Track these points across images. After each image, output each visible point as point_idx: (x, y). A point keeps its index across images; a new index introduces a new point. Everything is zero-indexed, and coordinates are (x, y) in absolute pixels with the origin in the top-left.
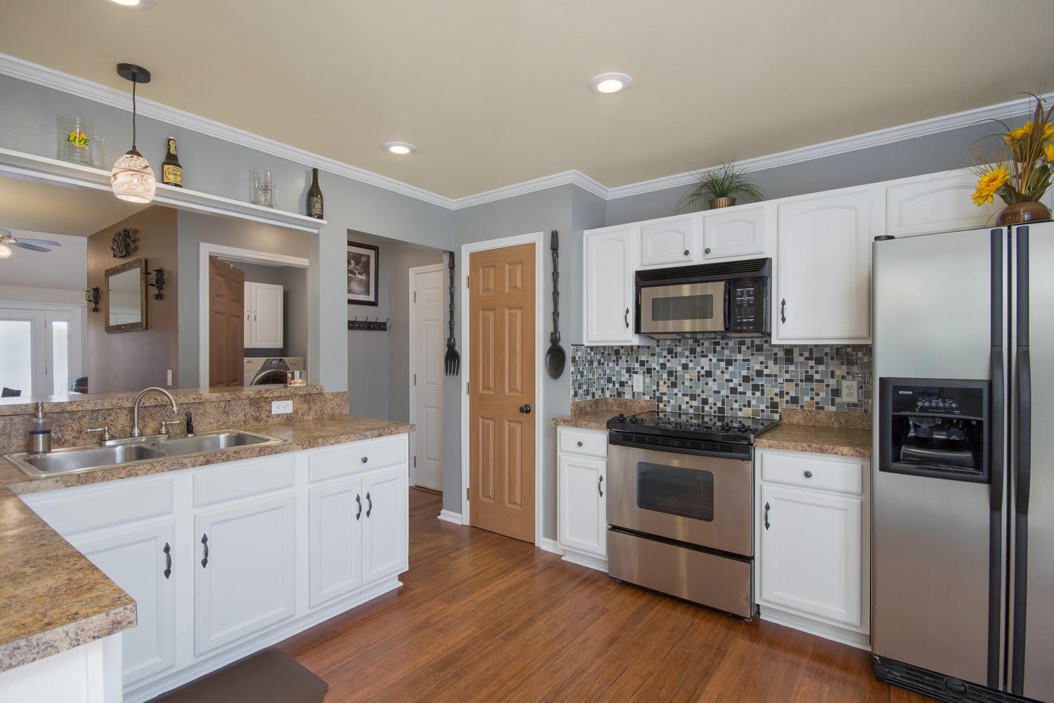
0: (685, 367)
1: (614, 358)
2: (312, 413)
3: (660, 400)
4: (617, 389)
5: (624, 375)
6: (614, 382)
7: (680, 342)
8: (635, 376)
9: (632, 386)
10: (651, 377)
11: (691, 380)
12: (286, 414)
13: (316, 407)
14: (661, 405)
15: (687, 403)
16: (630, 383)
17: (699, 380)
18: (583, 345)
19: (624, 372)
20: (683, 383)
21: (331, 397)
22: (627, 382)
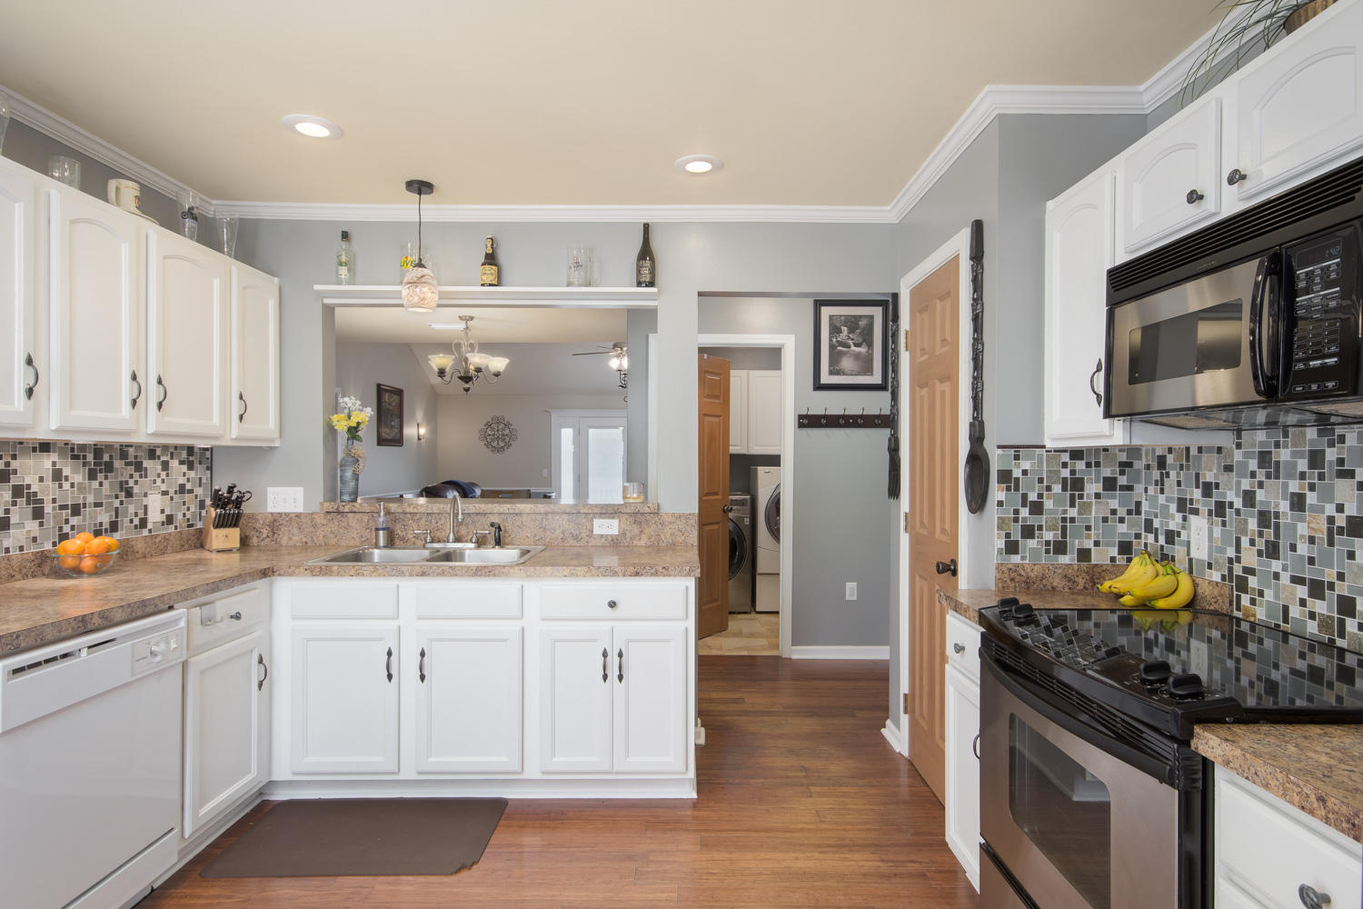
0: (1298, 503)
1: (1156, 474)
2: (644, 537)
3: (1242, 586)
4: (1162, 547)
5: (1173, 517)
6: (1157, 529)
7: (1286, 435)
8: (1192, 518)
9: (1189, 542)
10: (1224, 524)
11: (1312, 540)
12: (611, 536)
13: (650, 530)
14: (1245, 600)
15: (1303, 603)
16: (1184, 537)
17: (1331, 543)
18: (1044, 447)
19: (1173, 507)
20: (1293, 548)
21: (671, 519)
22: (1179, 534)
